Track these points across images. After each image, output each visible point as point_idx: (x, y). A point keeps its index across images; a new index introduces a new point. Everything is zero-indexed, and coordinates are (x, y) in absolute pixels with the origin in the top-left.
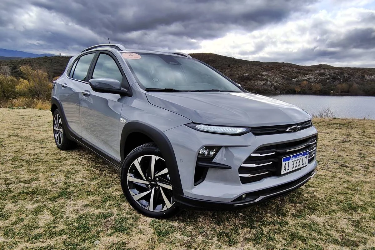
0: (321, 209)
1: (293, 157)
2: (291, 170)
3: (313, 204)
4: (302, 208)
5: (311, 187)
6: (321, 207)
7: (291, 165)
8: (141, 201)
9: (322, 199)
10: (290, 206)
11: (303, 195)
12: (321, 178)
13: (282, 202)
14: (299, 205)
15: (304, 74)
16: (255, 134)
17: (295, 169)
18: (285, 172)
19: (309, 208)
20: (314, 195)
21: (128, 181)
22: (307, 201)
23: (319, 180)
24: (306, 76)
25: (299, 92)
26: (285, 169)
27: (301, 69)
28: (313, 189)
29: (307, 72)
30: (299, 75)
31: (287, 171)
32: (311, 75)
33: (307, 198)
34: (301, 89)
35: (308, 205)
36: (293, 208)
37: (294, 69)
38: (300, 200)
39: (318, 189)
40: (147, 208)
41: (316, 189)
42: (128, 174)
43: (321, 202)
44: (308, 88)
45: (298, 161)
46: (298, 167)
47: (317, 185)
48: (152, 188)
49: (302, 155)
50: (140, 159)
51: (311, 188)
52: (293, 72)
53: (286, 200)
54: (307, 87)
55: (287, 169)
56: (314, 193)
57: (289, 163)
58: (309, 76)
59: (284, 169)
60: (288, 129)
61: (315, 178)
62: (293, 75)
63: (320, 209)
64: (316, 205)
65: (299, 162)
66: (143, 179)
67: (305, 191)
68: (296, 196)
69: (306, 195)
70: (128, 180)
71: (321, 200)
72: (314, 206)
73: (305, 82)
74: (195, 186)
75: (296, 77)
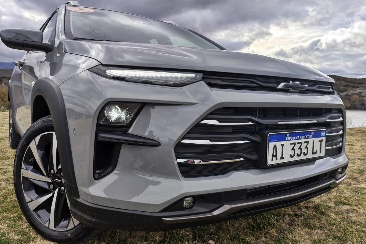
0: (357, 240)
1: (291, 135)
2: (287, 159)
3: (344, 230)
4: (324, 236)
5: (345, 204)
6: (358, 237)
7: (288, 151)
8: (39, 212)
9: (361, 223)
10: (302, 233)
11: (328, 215)
12: (363, 192)
13: (290, 224)
14: (318, 231)
15: (354, 87)
16: (211, 85)
17: (296, 158)
18: (275, 162)
19: (335, 237)
20: (348, 217)
21: (23, 177)
22: (334, 225)
23: (359, 194)
24: (356, 89)
25: (349, 107)
26: (276, 156)
27: (351, 82)
28: (348, 207)
29: (357, 85)
30: (348, 89)
31: (279, 161)
32: (362, 88)
33: (335, 220)
34: (351, 105)
35: (335, 232)
36: (307, 237)
37: (342, 82)
38: (323, 223)
39: (355, 208)
40: (47, 225)
41: (352, 207)
42: (23, 166)
43: (358, 228)
44: (360, 103)
45: (304, 145)
46: (302, 157)
47: (356, 201)
48: (54, 189)
49: (310, 136)
50: (38, 138)
51: (344, 206)
52: (341, 86)
53: (298, 222)
54: (358, 101)
55: (279, 156)
56: (347, 213)
57: (283, 145)
58: (360, 90)
59: (273, 156)
60: (282, 85)
61: (353, 192)
62: (341, 89)
63: (355, 241)
64: (348, 232)
65: (306, 147)
66: (43, 174)
67: (333, 210)
68: (316, 216)
69: (333, 216)
70: (22, 175)
71: (359, 225)
72: (345, 234)
73: (356, 97)
74: (95, 179)
75: (344, 91)
